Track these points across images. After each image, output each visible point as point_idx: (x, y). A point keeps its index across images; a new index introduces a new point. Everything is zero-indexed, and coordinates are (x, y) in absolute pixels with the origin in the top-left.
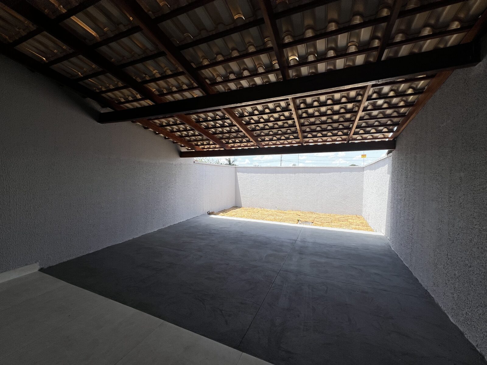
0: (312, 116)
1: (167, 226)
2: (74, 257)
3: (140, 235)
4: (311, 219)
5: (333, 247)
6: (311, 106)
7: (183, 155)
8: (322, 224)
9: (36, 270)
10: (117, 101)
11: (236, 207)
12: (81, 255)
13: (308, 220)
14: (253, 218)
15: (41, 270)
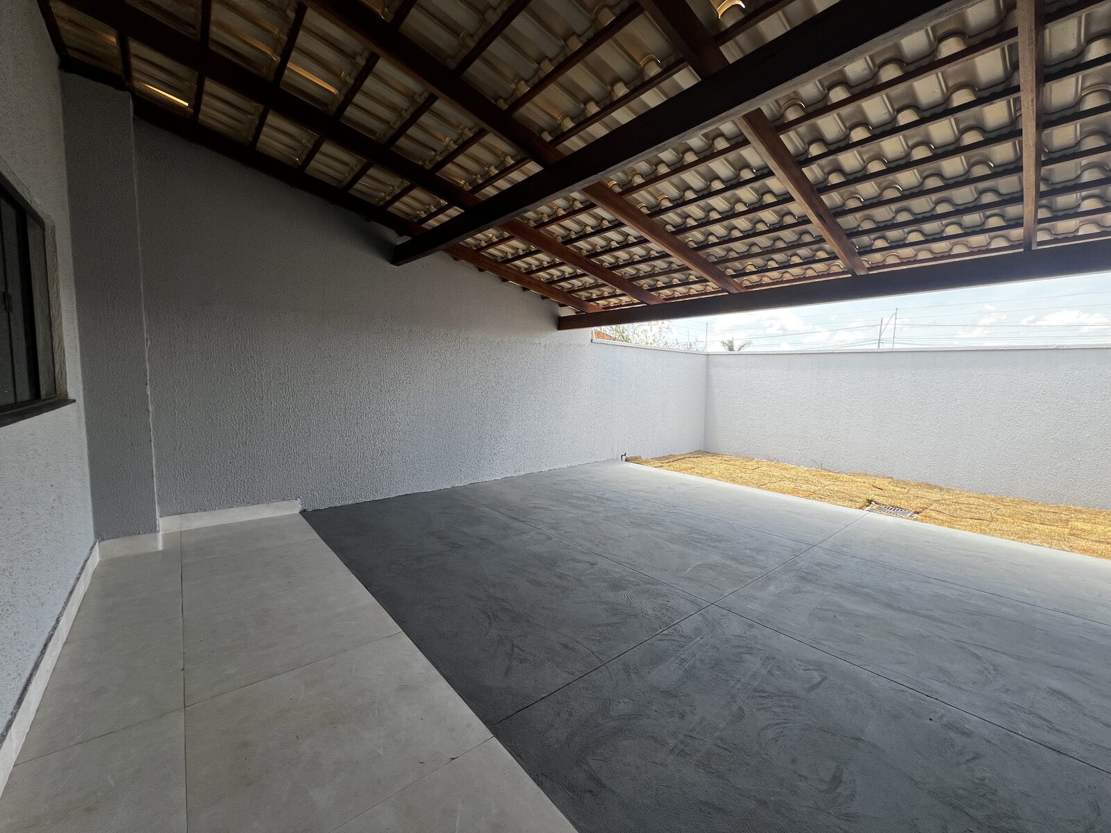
0: (862, 176)
1: (523, 473)
2: (351, 502)
3: (466, 482)
4: (917, 504)
5: (931, 583)
6: (844, 145)
7: (563, 324)
8: (952, 521)
9: (297, 511)
10: (415, 218)
11: (705, 451)
12: (361, 500)
13: (904, 504)
14: (733, 481)
15: (303, 512)
